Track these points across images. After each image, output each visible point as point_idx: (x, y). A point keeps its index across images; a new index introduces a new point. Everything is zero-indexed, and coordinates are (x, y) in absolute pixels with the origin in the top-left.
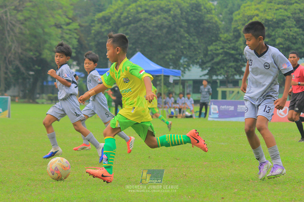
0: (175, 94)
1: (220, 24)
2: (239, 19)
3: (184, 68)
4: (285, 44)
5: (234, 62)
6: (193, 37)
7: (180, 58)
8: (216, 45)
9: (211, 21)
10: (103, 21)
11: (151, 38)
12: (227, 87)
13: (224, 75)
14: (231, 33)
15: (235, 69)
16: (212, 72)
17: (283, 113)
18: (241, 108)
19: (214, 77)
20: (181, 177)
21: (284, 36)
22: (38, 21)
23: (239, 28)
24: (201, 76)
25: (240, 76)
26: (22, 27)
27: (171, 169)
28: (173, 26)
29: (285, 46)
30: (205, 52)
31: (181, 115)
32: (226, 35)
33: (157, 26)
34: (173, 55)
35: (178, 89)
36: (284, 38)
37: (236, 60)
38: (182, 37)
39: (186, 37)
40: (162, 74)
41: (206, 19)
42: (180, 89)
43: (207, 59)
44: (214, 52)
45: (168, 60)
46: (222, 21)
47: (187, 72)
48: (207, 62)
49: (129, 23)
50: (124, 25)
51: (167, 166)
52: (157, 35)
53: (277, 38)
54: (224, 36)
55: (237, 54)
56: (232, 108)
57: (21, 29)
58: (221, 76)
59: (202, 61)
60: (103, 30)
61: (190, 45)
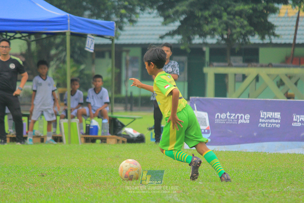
3: (121, 17)
12: (230, 65)
13: (222, 36)
18: (268, 118)
19: (197, 40)
24: (162, 37)
25: (263, 38)
40: (68, 32)
56: (245, 119)
58: (213, 36)
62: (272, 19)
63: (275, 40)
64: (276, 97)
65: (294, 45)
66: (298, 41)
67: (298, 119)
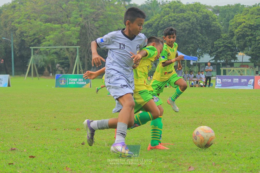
0: (194, 72)
1: (222, 28)
2: (233, 25)
3: (200, 56)
5: (230, 52)
6: (205, 36)
7: (197, 49)
8: (219, 41)
9: (215, 26)
10: (148, 26)
11: (178, 37)
12: (227, 67)
13: (225, 60)
14: (228, 33)
15: (231, 56)
16: (217, 58)
18: (236, 80)
19: (218, 61)
20: (199, 124)
22: (107, 27)
23: (233, 30)
24: (210, 61)
25: (235, 60)
26: (98, 31)
27: (193, 119)
28: (192, 29)
30: (212, 45)
31: (198, 85)
32: (225, 35)
33: (182, 30)
34: (192, 47)
35: (196, 69)
37: (232, 50)
38: (197, 36)
39: (200, 36)
40: (186, 60)
41: (212, 25)
42: (197, 68)
43: (214, 50)
44: (218, 45)
45: (189, 51)
46: (222, 26)
47: (201, 58)
48: (214, 51)
49: (164, 28)
50: (161, 29)
51: (190, 117)
52: (182, 35)
54: (224, 35)
55: (232, 47)
56: (230, 80)
57: (97, 32)
58: (222, 60)
59: (211, 51)
60: (148, 32)
61: (203, 41)
62: (237, 56)
63: (238, 61)
64: (238, 75)
65: (242, 62)
66: (243, 61)
67: (243, 80)
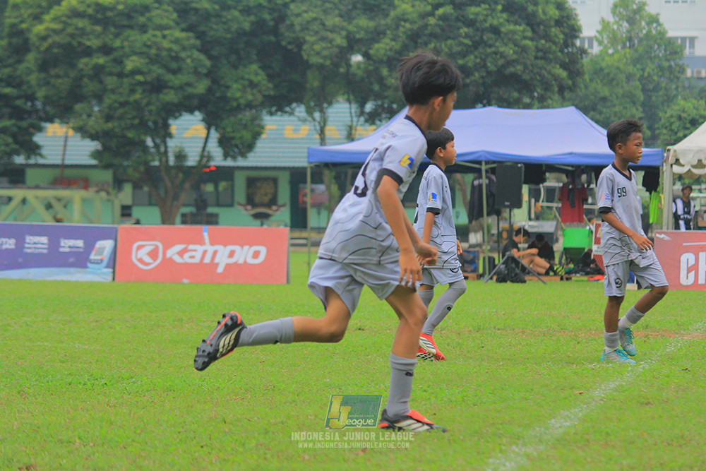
4: (150, 71)
5: (10, 119)
17: (147, 259)
21: (145, 50)
25: (28, 157)
29: (149, 79)
36: (148, 56)
53: (128, 56)
62: (38, 138)
64: (43, 221)
65: (63, 166)
66: (67, 162)
67: (67, 244)
